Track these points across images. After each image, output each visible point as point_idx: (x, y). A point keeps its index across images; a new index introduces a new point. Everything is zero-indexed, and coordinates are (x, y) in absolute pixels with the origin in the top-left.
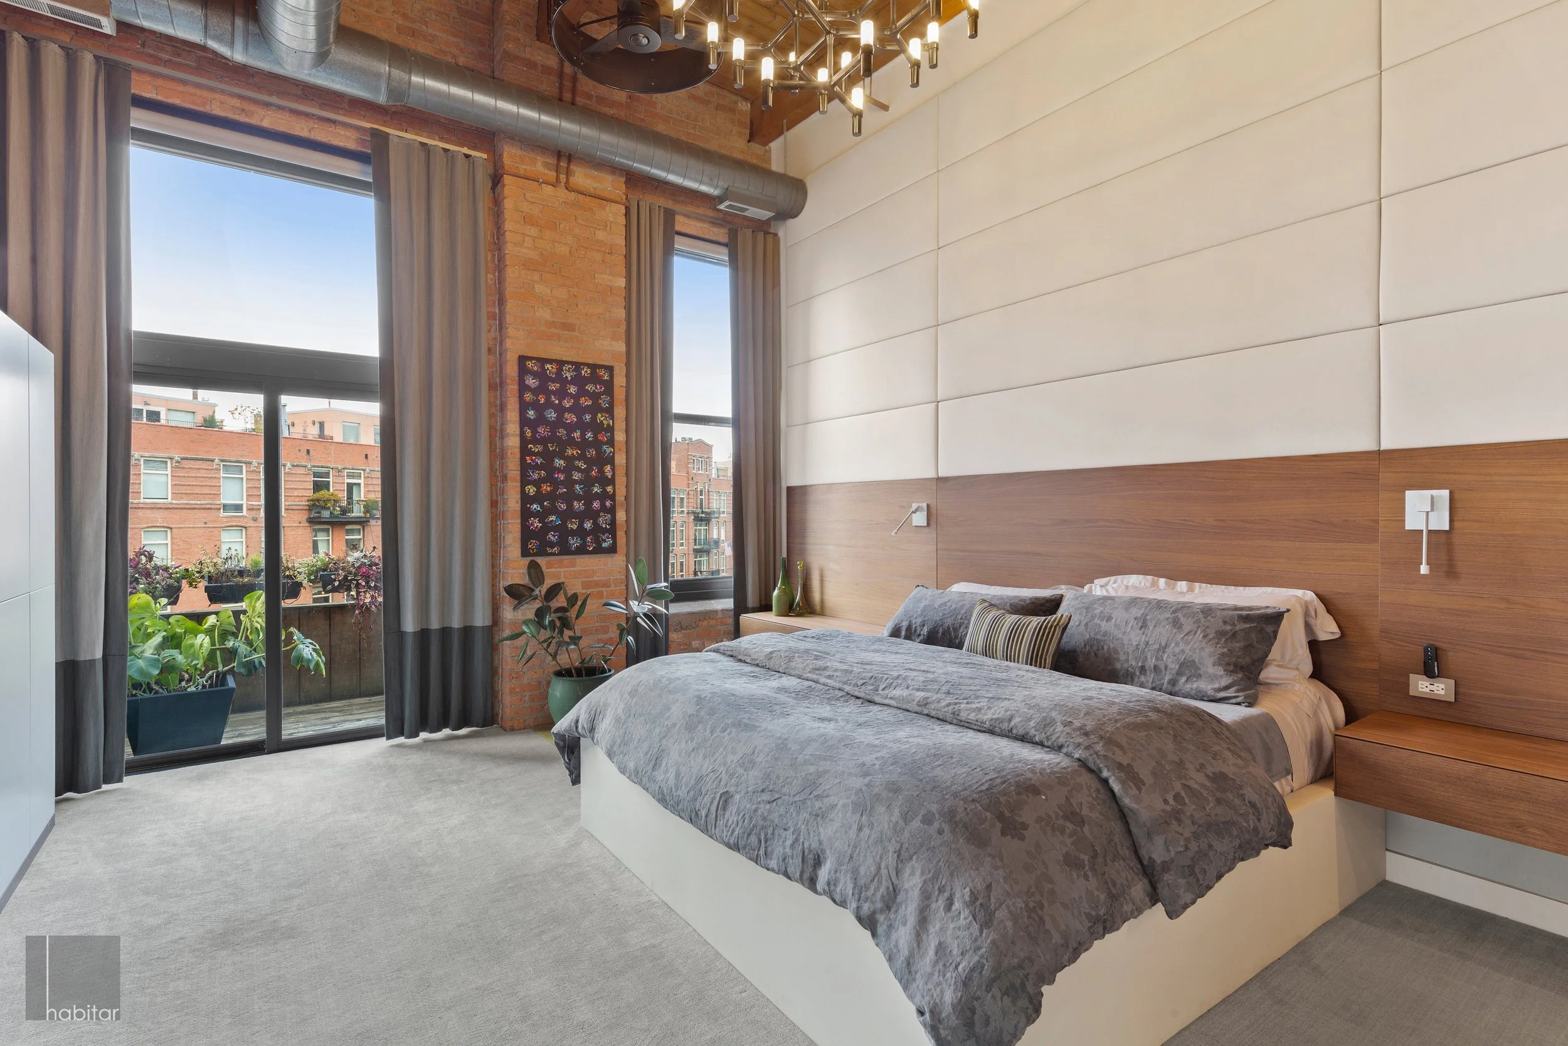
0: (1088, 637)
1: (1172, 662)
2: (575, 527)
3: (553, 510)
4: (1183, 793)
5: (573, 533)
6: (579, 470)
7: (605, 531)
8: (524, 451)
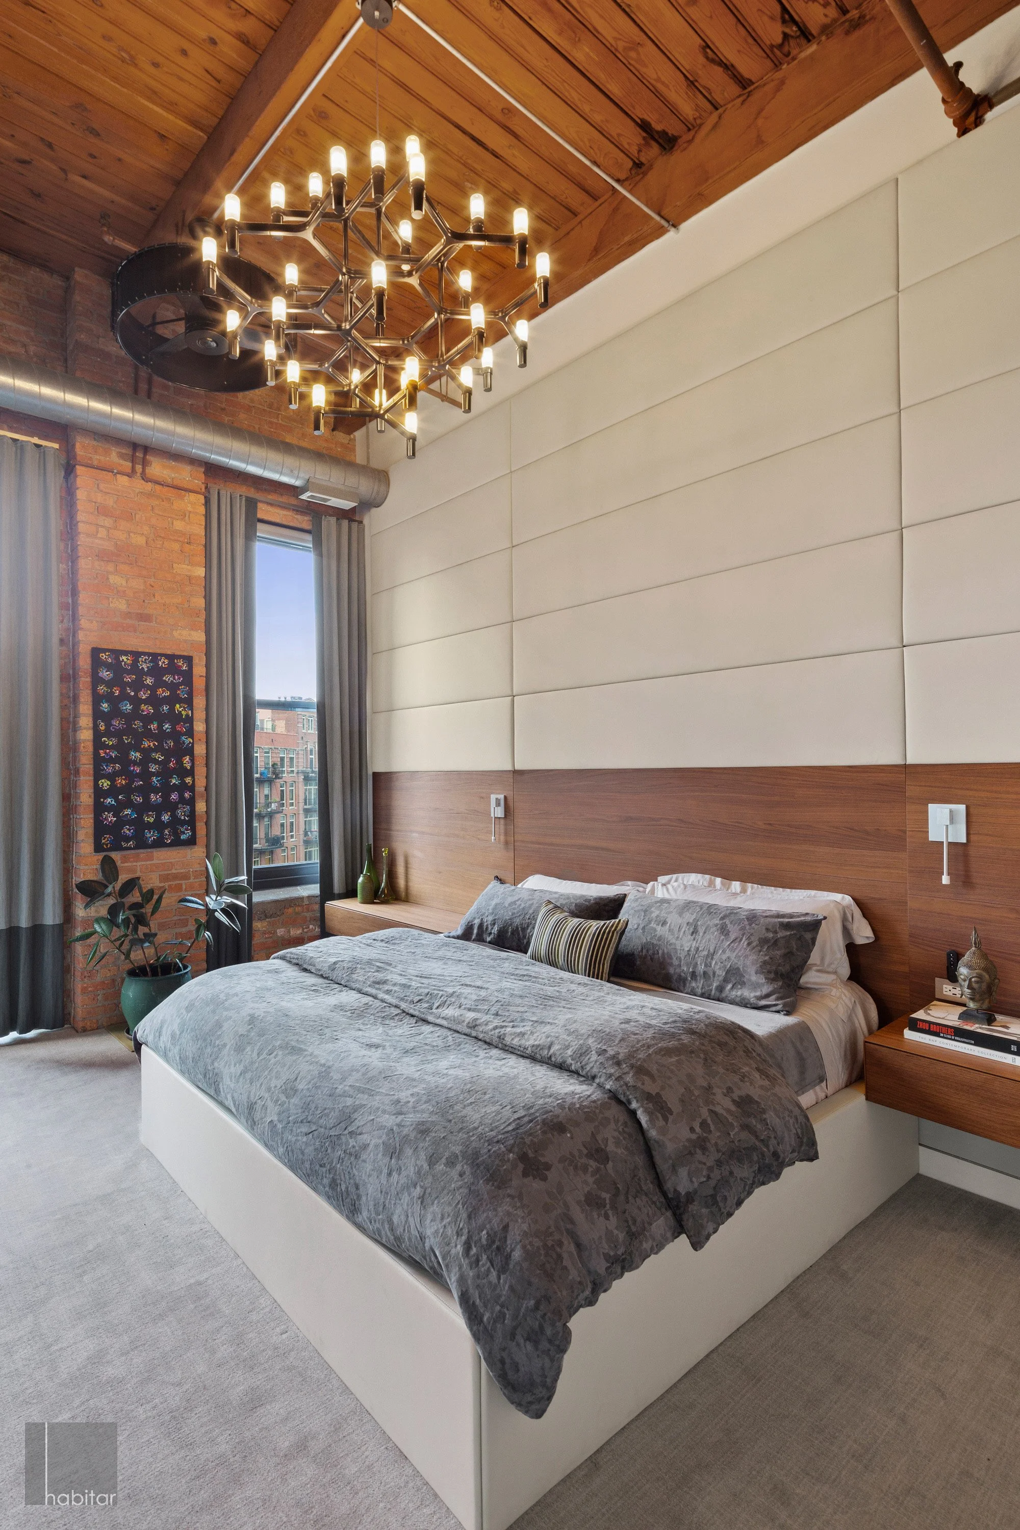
0: (645, 941)
1: (720, 969)
2: (152, 820)
3: (129, 804)
4: (709, 1121)
5: (149, 826)
6: (156, 761)
7: (183, 823)
8: (98, 744)
